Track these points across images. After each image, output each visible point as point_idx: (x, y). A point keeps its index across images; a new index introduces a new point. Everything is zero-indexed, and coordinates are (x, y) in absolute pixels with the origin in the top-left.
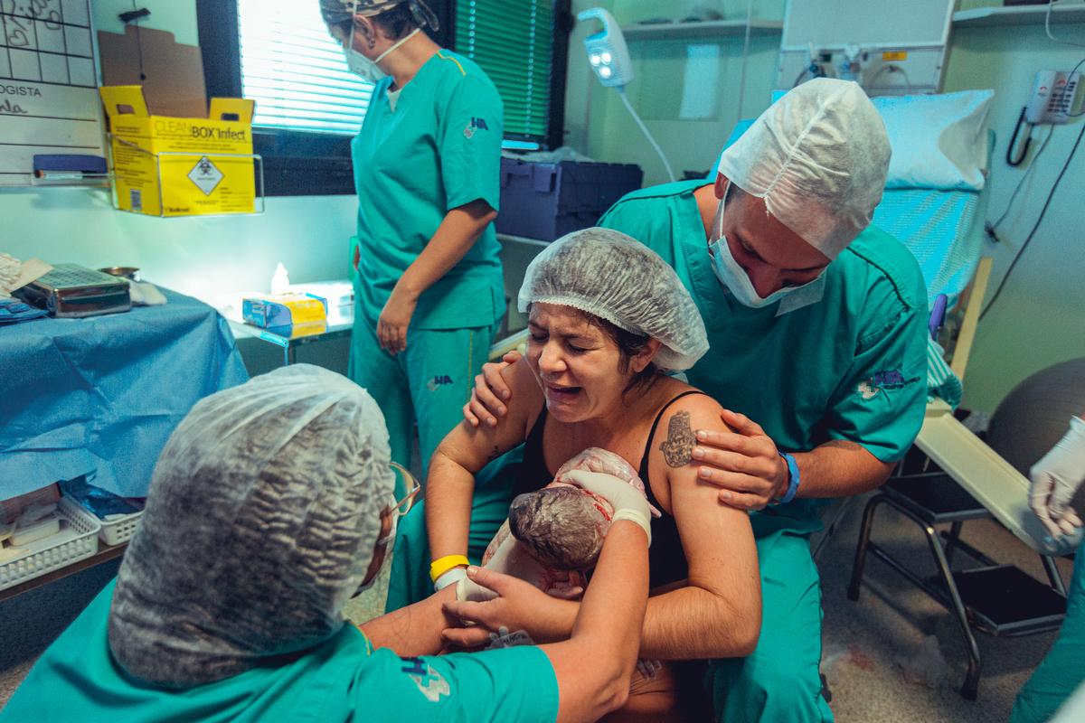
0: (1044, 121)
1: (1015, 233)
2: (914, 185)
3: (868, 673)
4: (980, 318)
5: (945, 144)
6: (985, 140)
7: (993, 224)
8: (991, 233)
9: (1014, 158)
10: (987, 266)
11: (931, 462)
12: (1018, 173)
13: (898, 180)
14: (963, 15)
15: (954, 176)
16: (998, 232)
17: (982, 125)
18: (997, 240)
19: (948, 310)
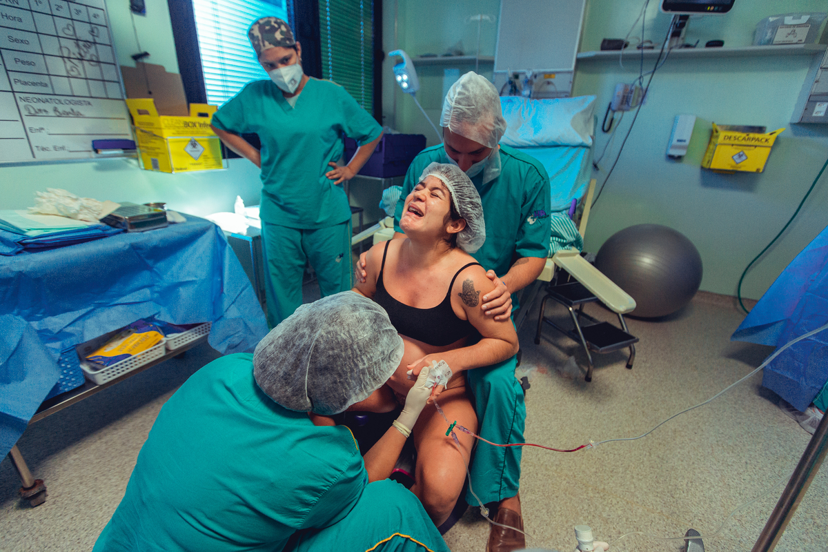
0: (620, 109)
1: (605, 166)
2: (560, 144)
3: (545, 375)
4: (591, 207)
5: (573, 123)
6: (592, 121)
7: (596, 160)
8: (595, 166)
9: (606, 128)
10: (594, 182)
11: (571, 276)
12: (607, 136)
13: (553, 142)
14: (583, 55)
15: (579, 139)
16: (599, 166)
17: (591, 113)
18: (598, 169)
19: (577, 206)
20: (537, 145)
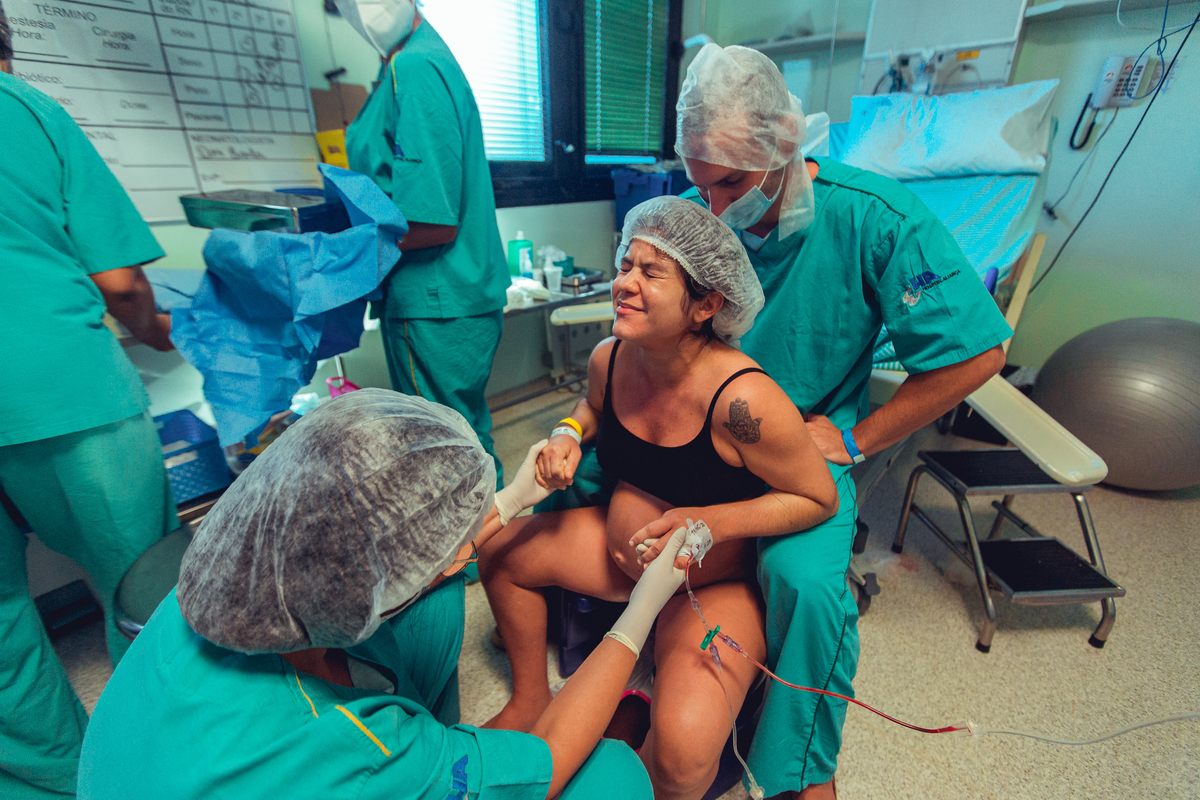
0: (1109, 105)
1: (1071, 211)
2: (976, 171)
3: (913, 573)
4: (1030, 291)
5: (1008, 132)
6: (1047, 126)
7: (1053, 203)
8: (1050, 212)
9: (1077, 142)
10: (1041, 242)
12: (1079, 156)
13: (963, 168)
14: (1037, 10)
15: (1015, 160)
16: (1057, 212)
17: (1046, 116)
18: (1055, 218)
19: (998, 283)
20: (930, 175)
